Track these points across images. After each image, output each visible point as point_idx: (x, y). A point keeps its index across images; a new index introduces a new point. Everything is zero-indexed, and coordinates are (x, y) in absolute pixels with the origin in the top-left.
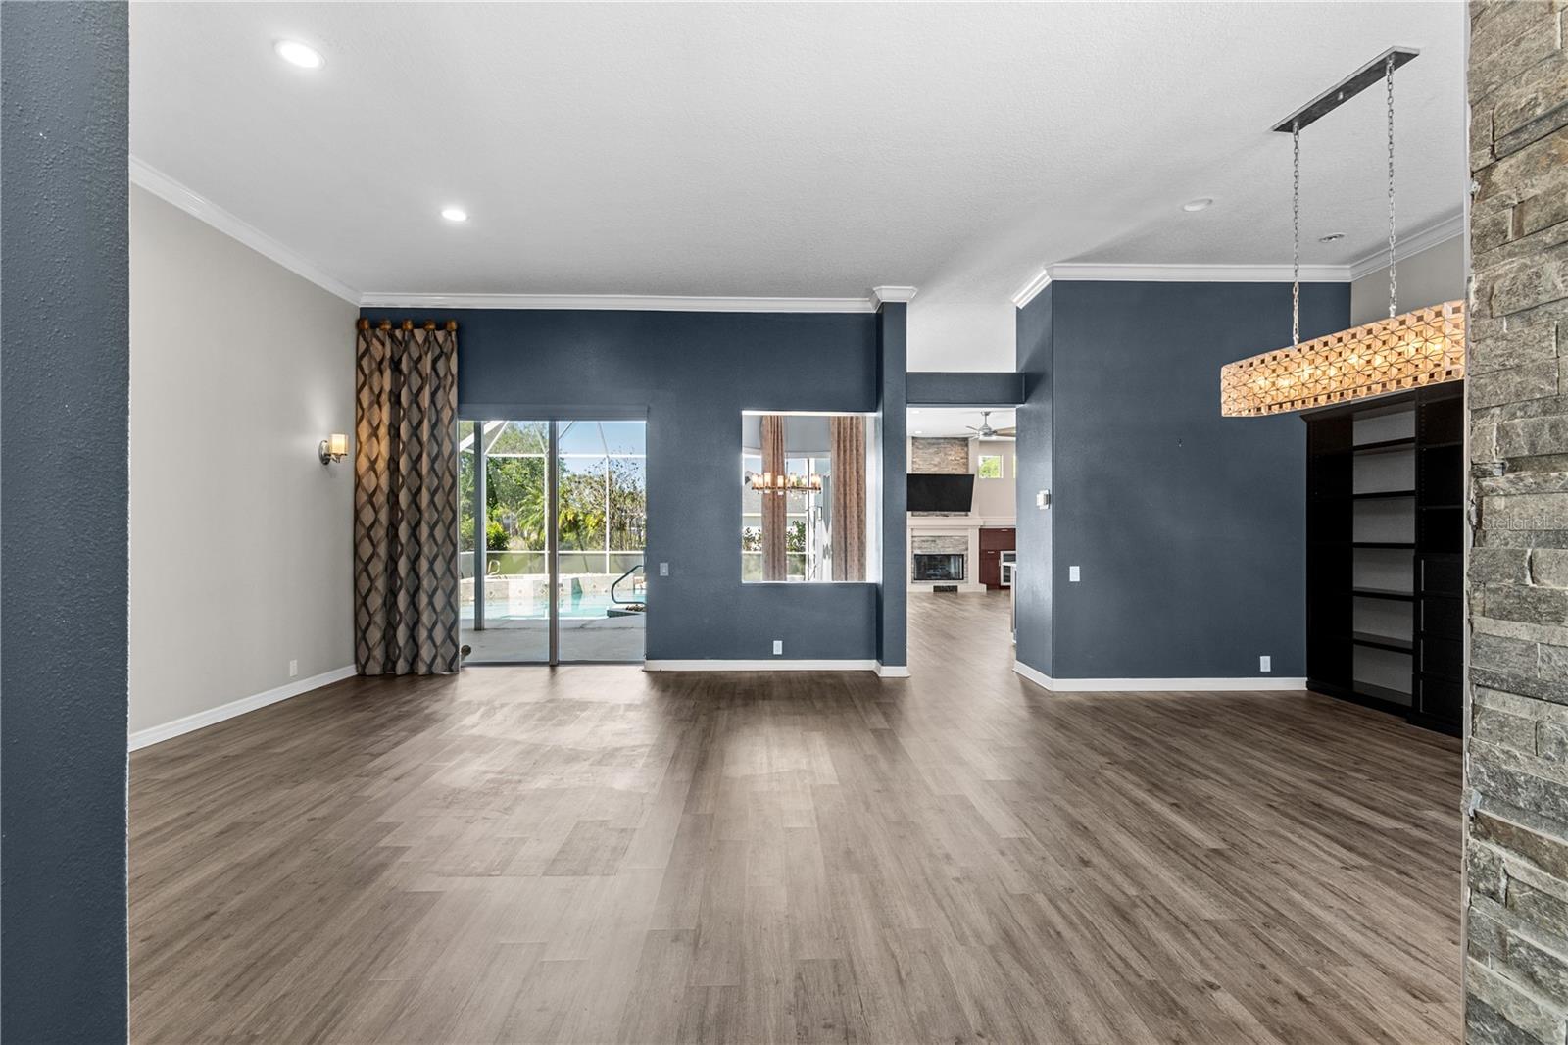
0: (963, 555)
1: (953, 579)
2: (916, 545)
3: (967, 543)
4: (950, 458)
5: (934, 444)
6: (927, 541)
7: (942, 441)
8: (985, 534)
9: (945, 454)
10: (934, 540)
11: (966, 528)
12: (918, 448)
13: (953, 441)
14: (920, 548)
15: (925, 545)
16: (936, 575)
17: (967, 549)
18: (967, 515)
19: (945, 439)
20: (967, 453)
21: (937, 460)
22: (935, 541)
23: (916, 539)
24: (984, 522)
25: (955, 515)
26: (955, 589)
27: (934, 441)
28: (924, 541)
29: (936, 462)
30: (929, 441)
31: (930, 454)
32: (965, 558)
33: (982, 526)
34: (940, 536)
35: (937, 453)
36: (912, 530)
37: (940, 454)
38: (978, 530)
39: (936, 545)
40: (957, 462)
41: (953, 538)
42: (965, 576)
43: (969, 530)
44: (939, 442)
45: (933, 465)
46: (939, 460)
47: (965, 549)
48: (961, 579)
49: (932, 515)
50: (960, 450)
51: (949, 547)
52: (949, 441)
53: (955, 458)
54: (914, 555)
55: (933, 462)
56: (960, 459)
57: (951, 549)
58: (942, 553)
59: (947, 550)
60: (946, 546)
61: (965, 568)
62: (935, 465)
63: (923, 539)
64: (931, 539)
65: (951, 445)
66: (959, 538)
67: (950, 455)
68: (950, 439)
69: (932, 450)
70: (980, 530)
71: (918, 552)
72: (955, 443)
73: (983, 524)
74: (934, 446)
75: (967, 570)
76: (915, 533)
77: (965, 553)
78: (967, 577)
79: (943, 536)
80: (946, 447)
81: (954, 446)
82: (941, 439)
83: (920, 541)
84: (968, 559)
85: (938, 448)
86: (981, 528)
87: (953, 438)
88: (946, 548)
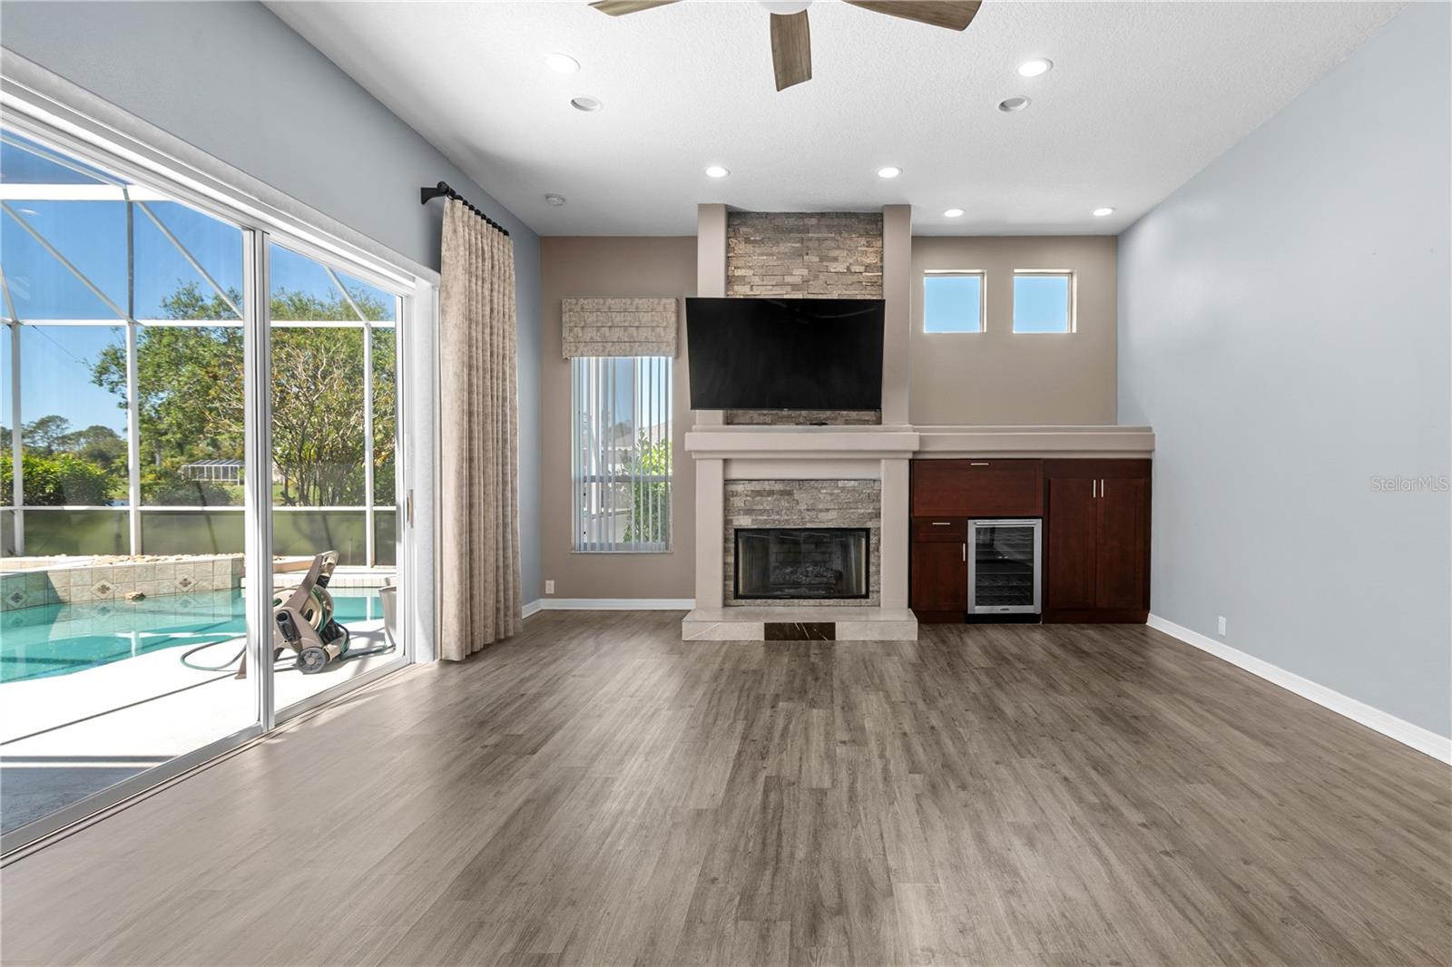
0: (867, 531)
2: (738, 503)
3: (876, 498)
4: (834, 267)
5: (790, 231)
6: (771, 493)
7: (814, 221)
8: (923, 470)
9: (822, 259)
10: (789, 488)
11: (873, 458)
12: (747, 240)
13: (843, 222)
14: (749, 512)
15: (768, 503)
16: (796, 585)
17: (878, 515)
18: (879, 422)
19: (822, 215)
20: (880, 255)
21: (799, 273)
22: (790, 493)
23: (739, 488)
24: (922, 439)
25: (847, 422)
26: (828, 630)
27: (792, 222)
28: (759, 493)
29: (797, 280)
30: (778, 221)
32: (873, 540)
33: (914, 453)
34: (803, 480)
35: (799, 254)
36: (726, 461)
37: (806, 257)
38: (907, 462)
39: (793, 504)
40: (855, 278)
41: (840, 484)
42: (871, 589)
43: (883, 461)
44: (804, 225)
45: (789, 288)
46: (805, 272)
47: (869, 514)
48: (863, 601)
49: (788, 420)
50: (863, 241)
51: (828, 510)
52: (836, 222)
53: (848, 268)
54: (732, 532)
55: (788, 279)
56: (862, 269)
57: (833, 515)
58: (809, 526)
59: (823, 516)
60: (820, 507)
61: (872, 569)
62: (795, 287)
63: (757, 486)
64: (778, 487)
65: (840, 233)
66: (855, 483)
67: (835, 259)
68: (837, 217)
69: (785, 247)
70: (910, 460)
71: (744, 522)
72: (850, 229)
73: (916, 448)
74: (792, 235)
75: (878, 572)
76: (736, 472)
77: (869, 525)
78: (878, 592)
79: (812, 480)
80: (826, 239)
81: (845, 235)
82: (811, 215)
83: (749, 493)
84: (879, 540)
85: (802, 240)
86: (910, 456)
87: (845, 214)
88: (821, 511)
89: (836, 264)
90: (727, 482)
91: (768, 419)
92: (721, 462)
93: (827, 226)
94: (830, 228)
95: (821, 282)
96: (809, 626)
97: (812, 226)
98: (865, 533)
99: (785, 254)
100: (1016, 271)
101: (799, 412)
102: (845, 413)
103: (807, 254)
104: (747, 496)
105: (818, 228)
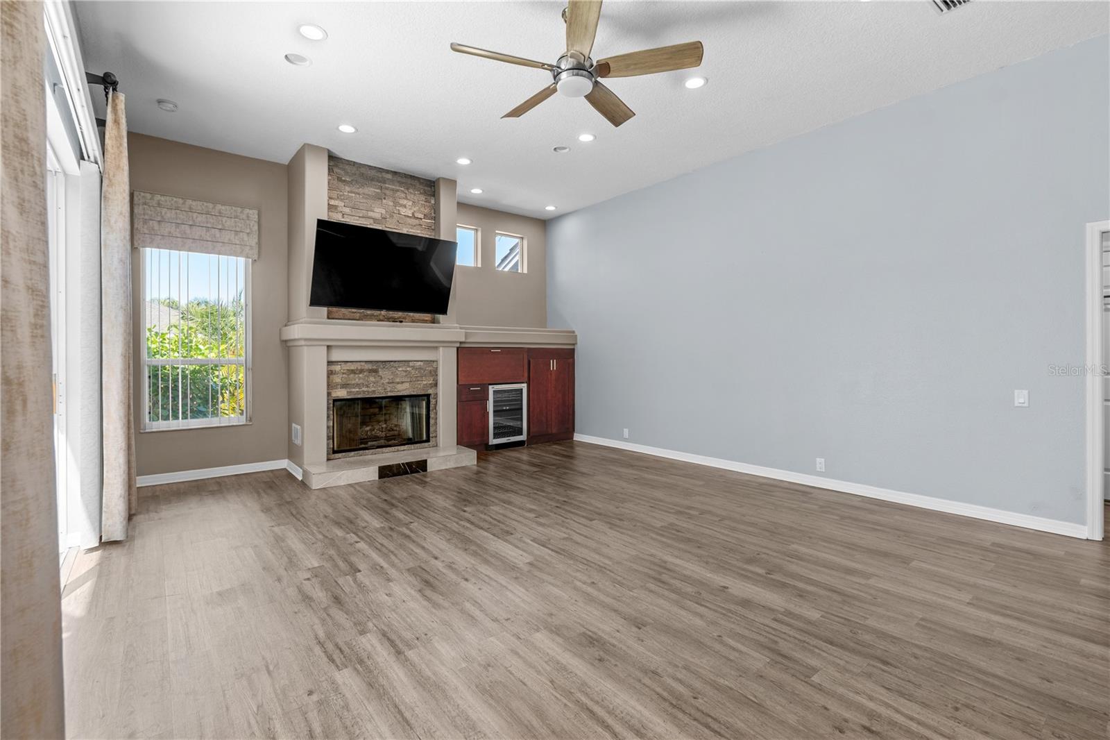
0: (428, 396)
1: (410, 442)
2: (337, 379)
3: (434, 373)
4: (403, 211)
5: (372, 180)
6: (361, 371)
7: (389, 176)
8: (465, 353)
9: (396, 204)
10: (375, 368)
11: (433, 346)
12: (339, 179)
13: (409, 181)
14: (344, 386)
15: (356, 379)
16: (376, 438)
17: (436, 385)
18: (433, 321)
19: (395, 173)
20: (436, 209)
21: (379, 211)
22: (376, 371)
23: (337, 368)
24: (467, 335)
25: (413, 321)
26: (422, 466)
27: (373, 173)
28: (353, 372)
29: (378, 216)
30: (363, 170)
31: (367, 196)
32: (432, 401)
33: (461, 343)
34: (385, 362)
35: (379, 198)
36: (328, 347)
37: (384, 201)
38: (455, 349)
39: (378, 379)
40: (417, 222)
41: (411, 364)
42: (431, 435)
43: (441, 349)
44: (382, 177)
45: (372, 221)
46: (383, 211)
47: (430, 384)
48: (426, 444)
49: (371, 317)
50: (423, 198)
51: (403, 382)
52: (404, 180)
53: (413, 214)
54: (331, 402)
55: (370, 214)
56: (422, 216)
57: (406, 385)
58: (389, 394)
59: (400, 387)
60: (398, 380)
61: (432, 422)
62: (375, 220)
63: (353, 367)
64: (369, 366)
65: (408, 189)
66: (422, 363)
67: (405, 206)
68: (405, 177)
69: (371, 190)
70: (458, 348)
71: (341, 393)
72: (414, 186)
73: (463, 340)
74: (373, 183)
75: (436, 423)
76: (337, 356)
77: (430, 391)
78: (436, 437)
79: (392, 361)
80: (398, 191)
81: (411, 190)
82: (388, 172)
83: (345, 371)
84: (436, 401)
85: (381, 188)
86: (458, 345)
87: (411, 176)
88: (398, 383)
89: (404, 210)
90: (330, 363)
91: (357, 316)
92: (326, 348)
93: (399, 182)
94: (401, 183)
95: (395, 221)
96: (410, 464)
97: (388, 179)
98: (426, 398)
99: (368, 195)
100: (497, 232)
101: (379, 312)
102: (411, 314)
103: (385, 198)
104: (343, 373)
105: (392, 182)
